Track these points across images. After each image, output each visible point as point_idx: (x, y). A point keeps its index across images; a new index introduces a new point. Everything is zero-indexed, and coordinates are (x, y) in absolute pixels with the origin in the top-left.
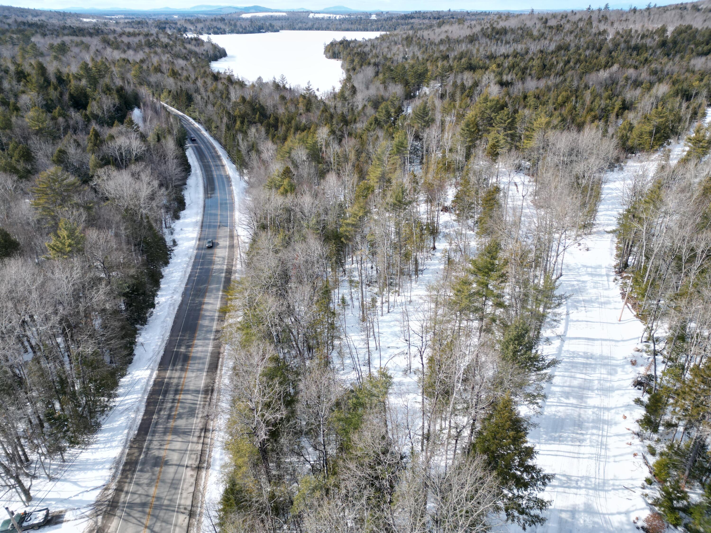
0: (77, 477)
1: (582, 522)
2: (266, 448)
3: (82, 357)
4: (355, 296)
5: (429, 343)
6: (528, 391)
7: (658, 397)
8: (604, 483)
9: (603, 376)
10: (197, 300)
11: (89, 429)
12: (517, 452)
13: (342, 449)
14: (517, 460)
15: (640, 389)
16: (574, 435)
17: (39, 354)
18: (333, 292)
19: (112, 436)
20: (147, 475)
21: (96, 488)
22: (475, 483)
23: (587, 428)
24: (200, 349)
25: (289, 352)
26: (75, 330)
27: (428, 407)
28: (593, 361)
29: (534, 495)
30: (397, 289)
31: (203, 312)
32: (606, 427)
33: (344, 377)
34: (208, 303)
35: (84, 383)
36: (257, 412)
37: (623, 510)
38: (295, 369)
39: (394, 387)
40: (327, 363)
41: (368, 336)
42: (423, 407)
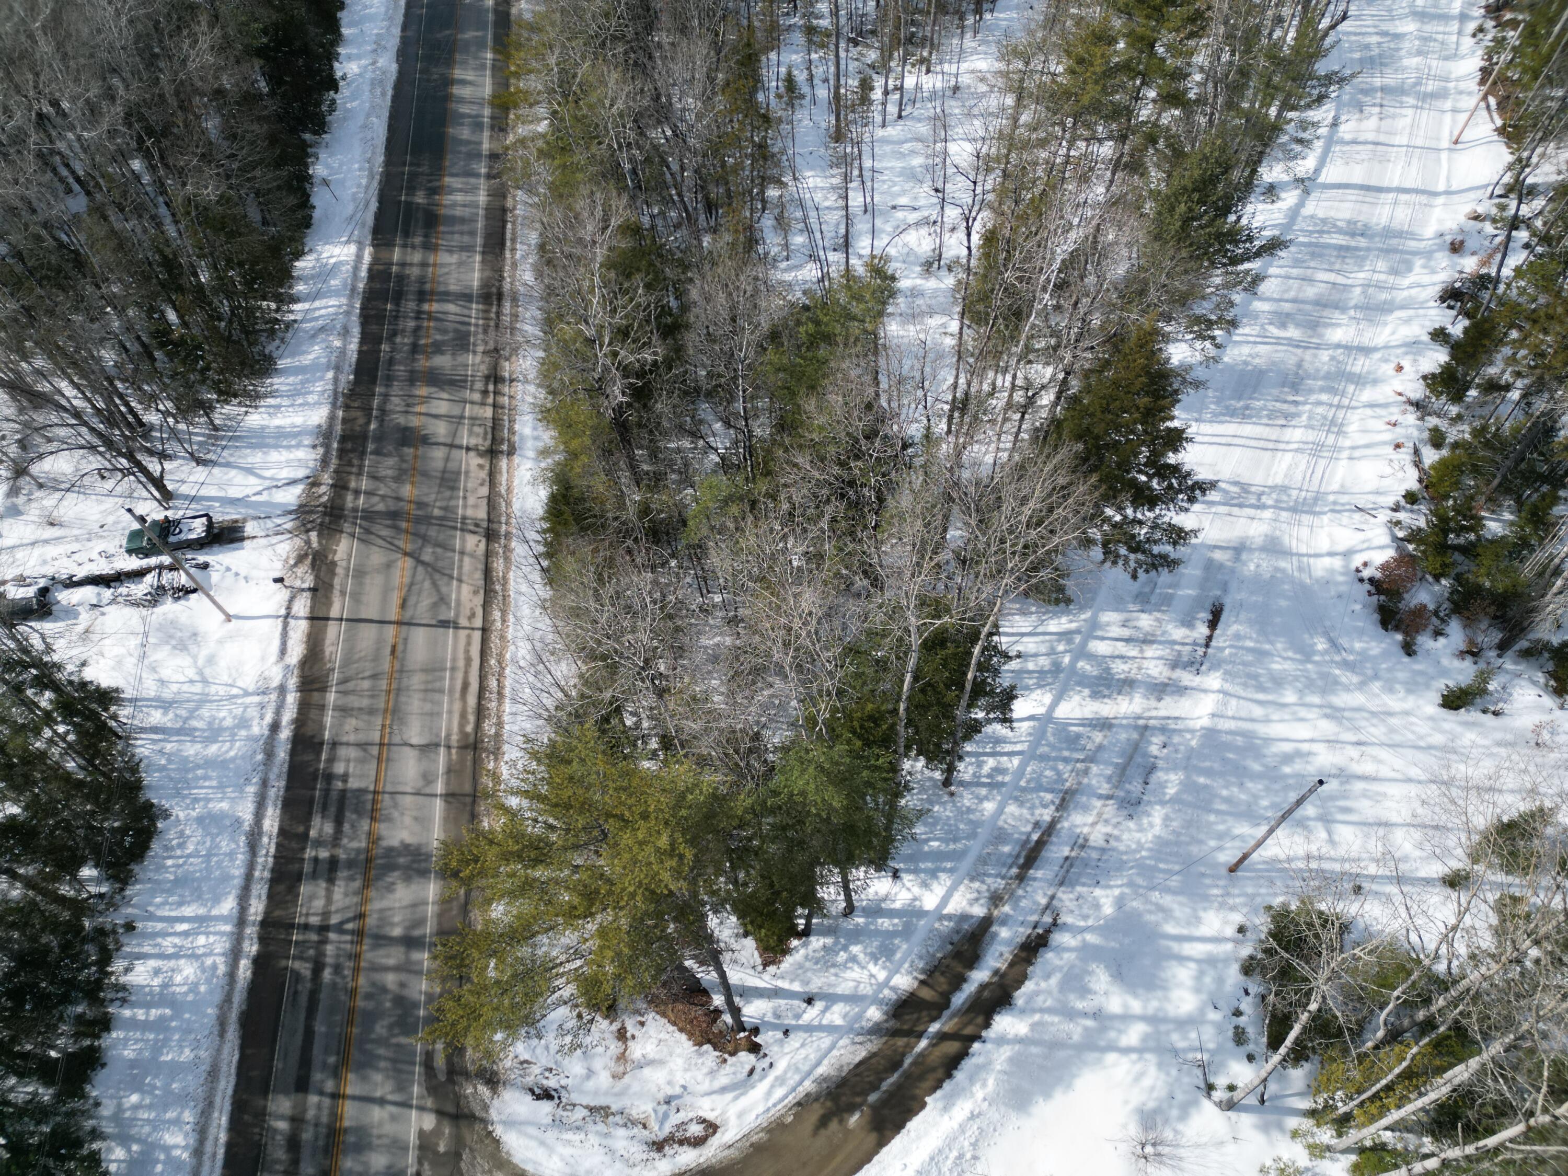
0: (250, 460)
1: (1252, 567)
2: (627, 419)
3: (197, 207)
4: (819, 71)
5: (990, 197)
6: (1198, 311)
7: (1487, 326)
8: (1316, 499)
9: (1376, 277)
10: (436, 72)
11: (252, 367)
12: (1148, 438)
13: (782, 426)
14: (1145, 451)
15: (1450, 307)
16: (1278, 405)
17: (98, 196)
18: (764, 58)
19: (303, 383)
20: (391, 461)
21: (293, 482)
22: (1050, 495)
23: (1311, 391)
24: (459, 198)
25: (662, 213)
26: (165, 143)
27: (970, 345)
28: (1362, 242)
29: (1166, 519)
30: (925, 54)
31: (453, 106)
32: (1351, 388)
33: (788, 277)
34: (463, 82)
35: (216, 268)
36: (601, 346)
37: (1341, 548)
38: (679, 255)
39: (901, 300)
40: (752, 240)
41: (847, 178)
42: (960, 345)
